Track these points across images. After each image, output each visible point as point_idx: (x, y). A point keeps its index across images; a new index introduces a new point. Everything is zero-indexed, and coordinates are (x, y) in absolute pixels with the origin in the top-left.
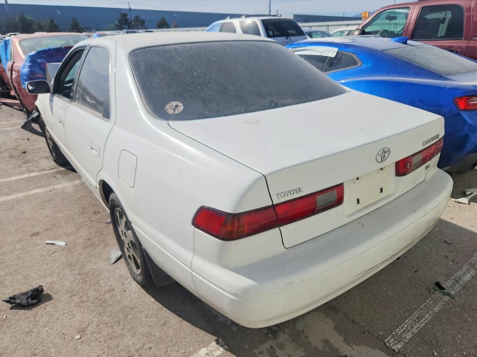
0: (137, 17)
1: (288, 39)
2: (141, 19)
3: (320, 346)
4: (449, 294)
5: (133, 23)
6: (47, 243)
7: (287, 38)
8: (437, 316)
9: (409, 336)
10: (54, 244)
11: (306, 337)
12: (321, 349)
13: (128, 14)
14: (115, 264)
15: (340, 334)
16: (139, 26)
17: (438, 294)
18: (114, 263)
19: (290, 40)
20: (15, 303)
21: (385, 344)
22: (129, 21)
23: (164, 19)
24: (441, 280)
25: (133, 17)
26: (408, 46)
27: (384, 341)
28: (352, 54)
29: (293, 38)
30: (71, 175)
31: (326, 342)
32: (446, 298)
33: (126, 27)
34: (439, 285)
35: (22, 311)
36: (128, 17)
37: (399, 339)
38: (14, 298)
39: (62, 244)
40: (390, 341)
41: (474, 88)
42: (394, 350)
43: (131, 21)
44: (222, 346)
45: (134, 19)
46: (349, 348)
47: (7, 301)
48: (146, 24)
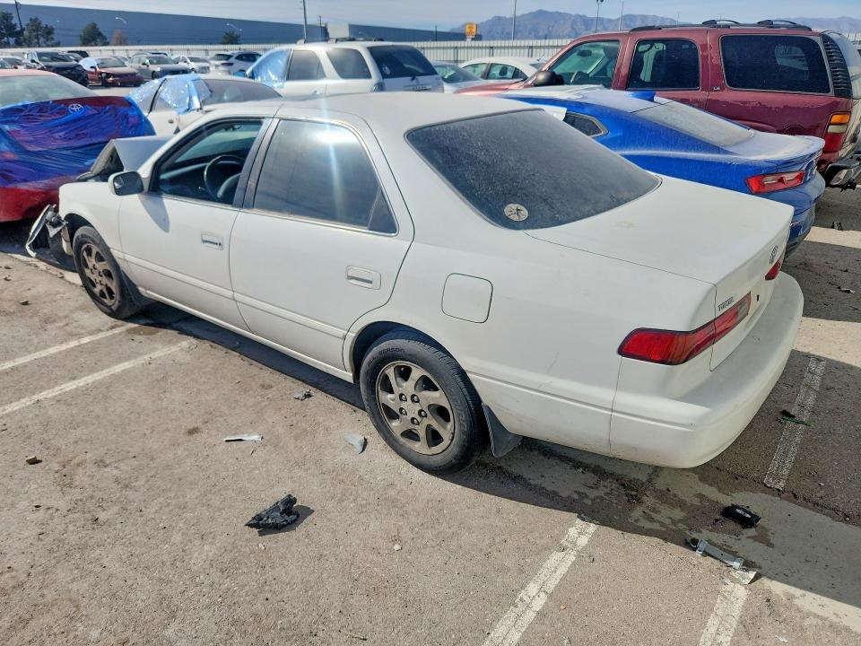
0: (35, 22)
1: (415, 81)
2: (43, 25)
3: (696, 502)
4: (802, 422)
5: (26, 33)
6: (227, 441)
7: (413, 79)
8: (802, 446)
9: (785, 472)
10: (241, 440)
11: (675, 495)
12: (699, 504)
13: (15, 15)
14: (365, 452)
15: (711, 485)
16: (42, 40)
17: (790, 424)
18: (363, 450)
19: (418, 82)
20: (262, 525)
21: (765, 485)
22: (18, 29)
23: (94, 27)
24: (785, 407)
25: (25, 22)
26: (656, 105)
27: (762, 483)
28: (589, 117)
29: (421, 79)
30: (160, 334)
31: (700, 496)
32: (801, 427)
33: (12, 40)
34: (785, 413)
35: (282, 535)
36: (15, 21)
37: (778, 478)
38: (259, 517)
39: (256, 437)
40: (770, 481)
41: (767, 165)
42: (779, 490)
43: (23, 30)
44: (590, 522)
45: (28, 25)
46: (729, 498)
47: (250, 525)
48: (56, 38)
